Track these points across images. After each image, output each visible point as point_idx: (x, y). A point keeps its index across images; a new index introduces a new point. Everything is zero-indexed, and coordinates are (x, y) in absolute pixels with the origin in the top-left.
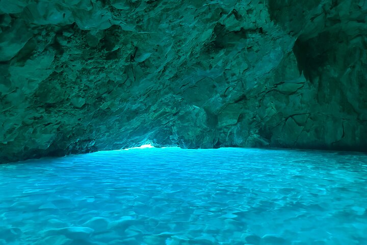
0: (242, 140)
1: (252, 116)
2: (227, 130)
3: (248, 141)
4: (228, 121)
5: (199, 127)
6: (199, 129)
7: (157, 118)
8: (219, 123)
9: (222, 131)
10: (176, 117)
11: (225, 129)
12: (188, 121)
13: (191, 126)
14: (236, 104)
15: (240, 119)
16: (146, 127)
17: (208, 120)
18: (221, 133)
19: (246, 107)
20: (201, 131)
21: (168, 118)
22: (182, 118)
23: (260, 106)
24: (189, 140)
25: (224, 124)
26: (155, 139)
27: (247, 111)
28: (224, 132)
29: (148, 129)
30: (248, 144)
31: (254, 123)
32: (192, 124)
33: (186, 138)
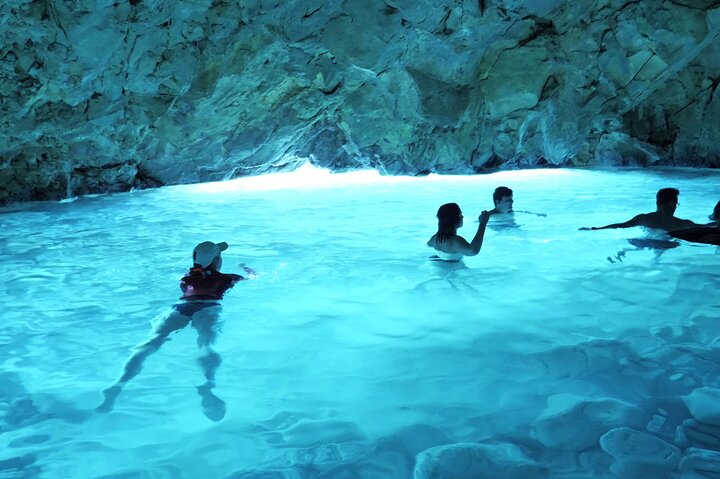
0: (564, 151)
1: (583, 82)
2: (516, 122)
3: (601, 152)
4: (514, 100)
5: (406, 121)
6: (409, 127)
7: (281, 104)
8: (490, 105)
9: (502, 127)
10: (338, 99)
11: (510, 121)
12: (374, 106)
13: (389, 119)
14: (523, 50)
15: (549, 89)
16: (256, 129)
17: (425, 101)
18: (499, 132)
19: (561, 55)
20: (416, 133)
21: (311, 100)
22: (355, 99)
23: (602, 50)
24: (392, 156)
25: (506, 109)
26: (312, 155)
27: (565, 66)
28: (508, 131)
29: (264, 132)
30: (602, 160)
31: (596, 102)
32: (389, 114)
33: (385, 151)
